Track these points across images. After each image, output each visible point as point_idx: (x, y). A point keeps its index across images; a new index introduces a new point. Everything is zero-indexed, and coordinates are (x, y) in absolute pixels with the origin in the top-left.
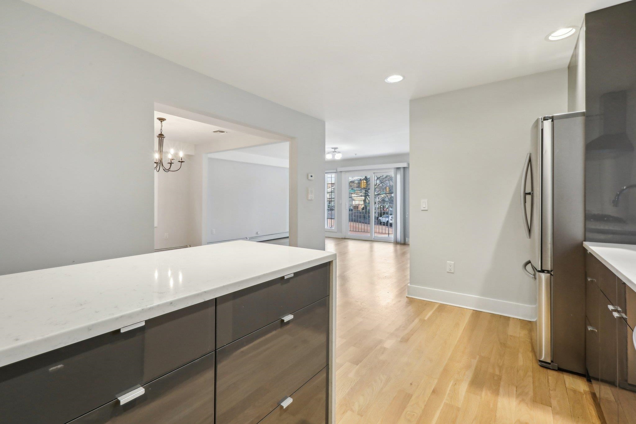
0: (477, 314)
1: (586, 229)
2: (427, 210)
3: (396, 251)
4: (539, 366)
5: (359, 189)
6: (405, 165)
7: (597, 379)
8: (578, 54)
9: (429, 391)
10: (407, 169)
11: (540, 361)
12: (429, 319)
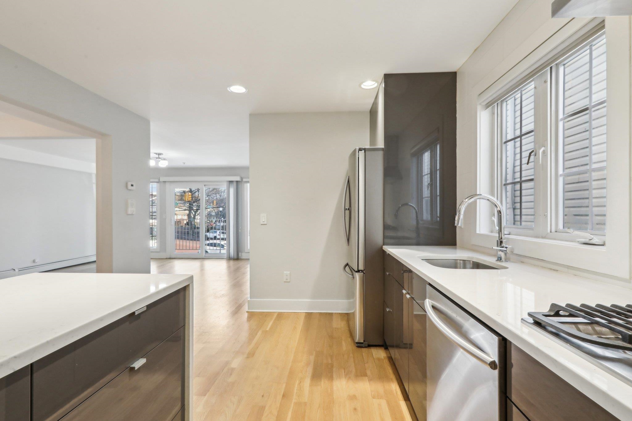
0: (309, 315)
1: (384, 237)
2: (266, 224)
3: (229, 267)
4: (356, 348)
5: (182, 202)
6: (238, 179)
7: (392, 346)
8: (378, 104)
9: (280, 397)
10: (240, 183)
11: (357, 343)
12: (271, 328)
